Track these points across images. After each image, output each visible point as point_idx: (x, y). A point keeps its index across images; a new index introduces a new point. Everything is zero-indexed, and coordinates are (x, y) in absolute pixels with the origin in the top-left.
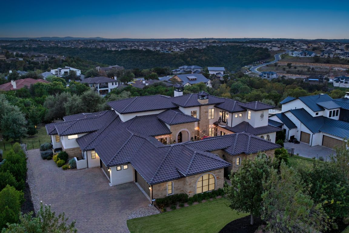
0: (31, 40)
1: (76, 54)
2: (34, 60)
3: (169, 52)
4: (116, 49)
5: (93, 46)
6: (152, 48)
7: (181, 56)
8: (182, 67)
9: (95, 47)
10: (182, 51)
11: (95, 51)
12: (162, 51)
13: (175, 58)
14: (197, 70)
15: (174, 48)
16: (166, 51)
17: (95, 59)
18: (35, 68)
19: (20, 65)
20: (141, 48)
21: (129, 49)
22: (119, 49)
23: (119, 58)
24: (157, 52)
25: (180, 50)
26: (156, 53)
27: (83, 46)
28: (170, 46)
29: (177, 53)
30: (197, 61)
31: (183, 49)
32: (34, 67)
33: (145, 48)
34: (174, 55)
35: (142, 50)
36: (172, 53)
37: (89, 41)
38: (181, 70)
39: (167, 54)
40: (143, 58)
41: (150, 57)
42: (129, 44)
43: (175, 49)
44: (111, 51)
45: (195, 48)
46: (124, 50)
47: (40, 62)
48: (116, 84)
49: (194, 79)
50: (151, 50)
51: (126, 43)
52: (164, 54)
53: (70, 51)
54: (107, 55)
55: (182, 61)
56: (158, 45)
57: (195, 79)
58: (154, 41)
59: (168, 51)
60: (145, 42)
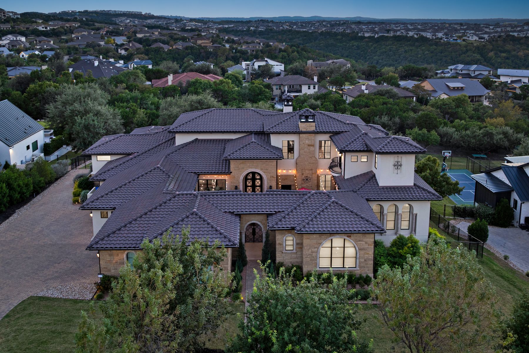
0: (261, 20)
1: (313, 41)
2: (243, 47)
3: (459, 41)
4: (372, 35)
5: (341, 29)
6: (429, 34)
7: (478, 48)
8: (453, 67)
9: (344, 31)
10: (483, 40)
11: (339, 37)
12: (445, 40)
13: (467, 51)
14: (480, 74)
15: (468, 35)
16: (454, 40)
17: (337, 49)
18: (241, 59)
19: (222, 54)
20: (411, 34)
21: (391, 34)
22: (377, 35)
23: (372, 48)
24: (438, 40)
25: (479, 39)
26: (435, 41)
27: (325, 30)
28: (464, 31)
29: (472, 43)
30: (508, 58)
31: (486, 36)
32: (240, 57)
33: (417, 34)
34: (466, 46)
35: (412, 37)
36: (464, 43)
37: (338, 22)
38: (451, 71)
39: (453, 44)
40: (411, 50)
41: (424, 48)
42: (397, 27)
43: (470, 37)
44: (363, 38)
45: (508, 36)
46: (383, 35)
47: (249, 51)
48: (314, 88)
49: (458, 88)
50: (428, 37)
51: (393, 26)
52: (449, 43)
53: (305, 36)
54: (356, 43)
55: (478, 57)
56: (442, 29)
57: (462, 88)
58: (441, 23)
59: (457, 40)
60: (425, 23)
